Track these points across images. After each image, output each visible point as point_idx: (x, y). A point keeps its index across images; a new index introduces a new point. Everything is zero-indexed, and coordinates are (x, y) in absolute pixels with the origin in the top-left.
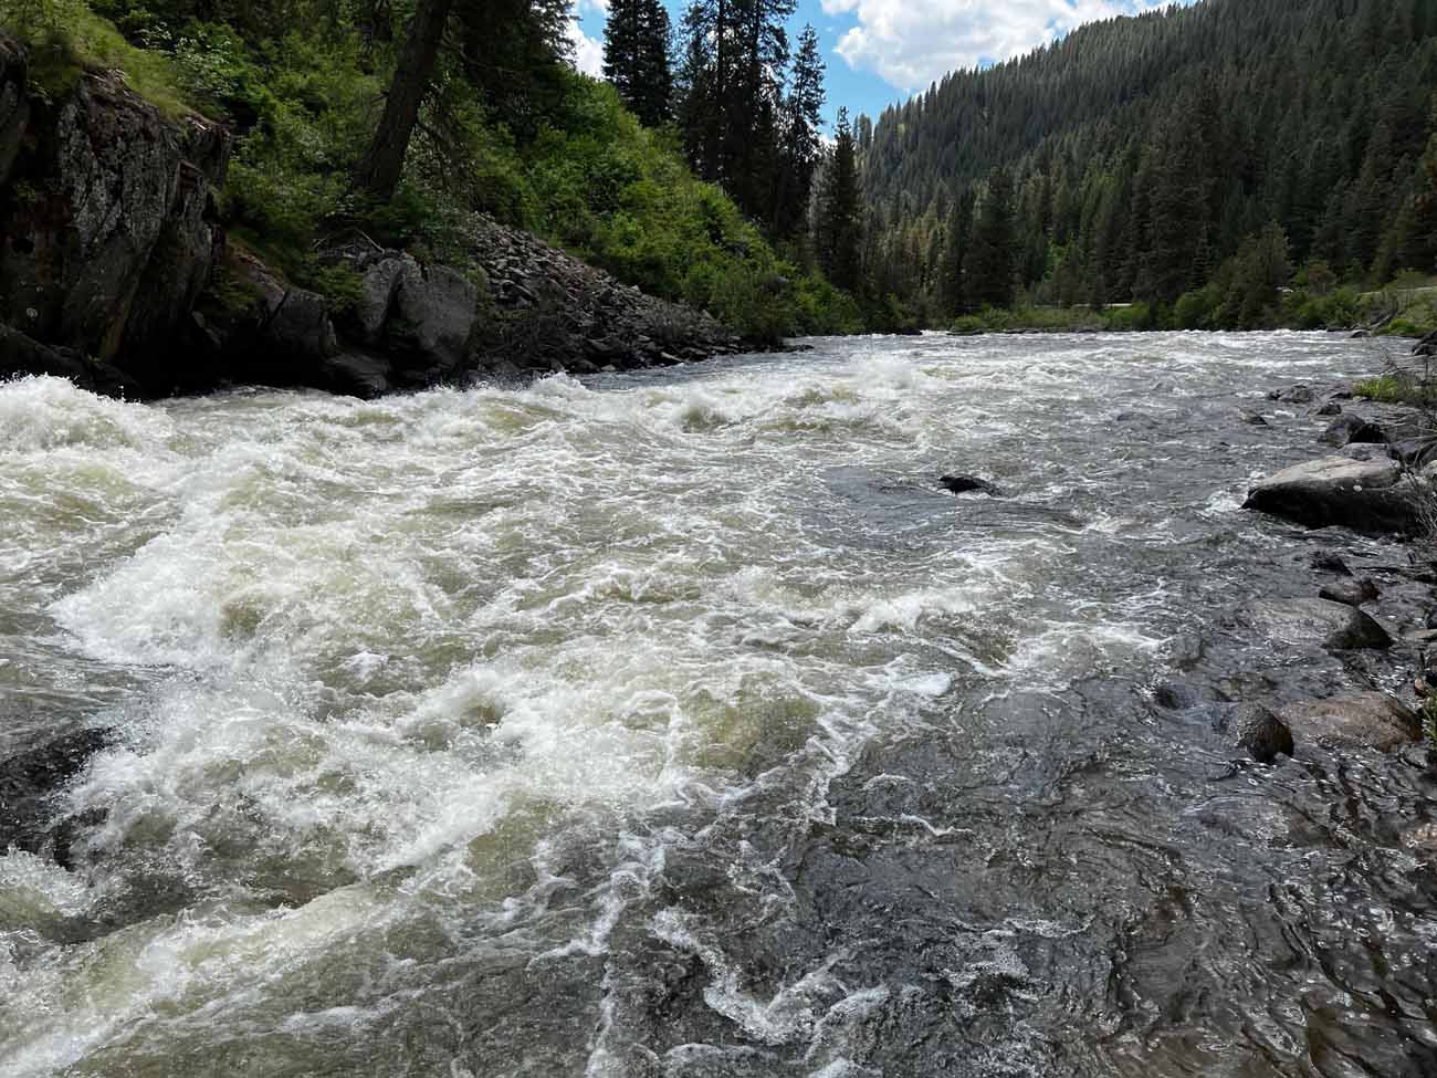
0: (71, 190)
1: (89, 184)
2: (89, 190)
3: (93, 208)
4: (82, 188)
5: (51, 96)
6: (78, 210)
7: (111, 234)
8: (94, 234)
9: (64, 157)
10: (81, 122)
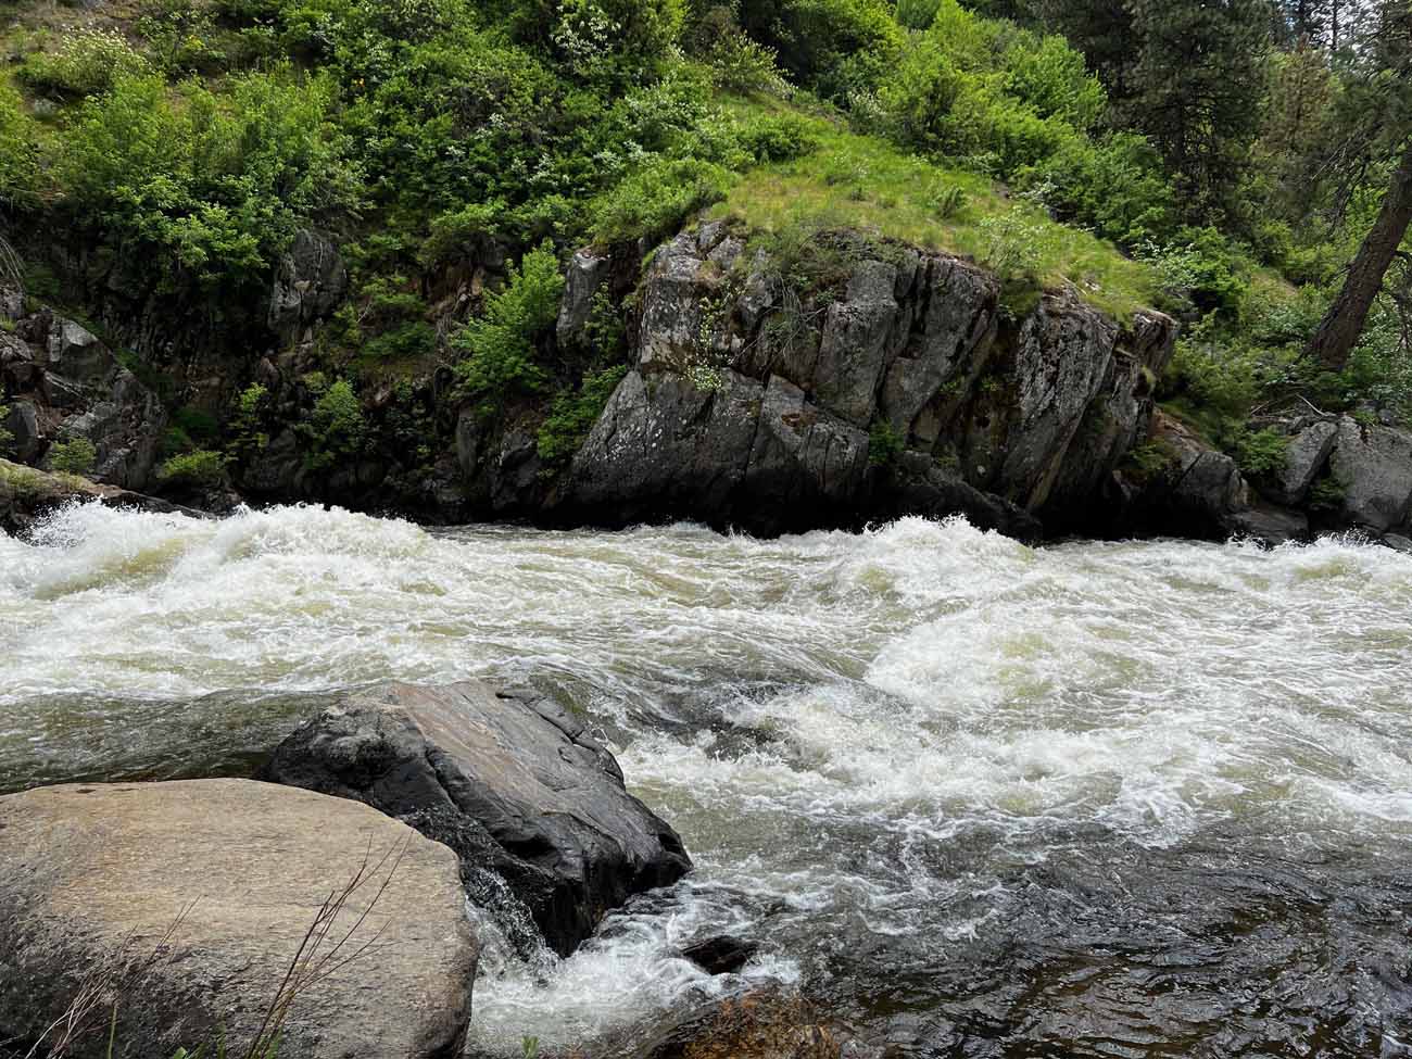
0: (1020, 381)
1: (1034, 375)
2: (1033, 381)
3: (1034, 393)
4: (1028, 379)
5: (1015, 315)
6: (1023, 395)
7: (1044, 412)
8: (1032, 413)
9: (1019, 357)
10: (1035, 331)
